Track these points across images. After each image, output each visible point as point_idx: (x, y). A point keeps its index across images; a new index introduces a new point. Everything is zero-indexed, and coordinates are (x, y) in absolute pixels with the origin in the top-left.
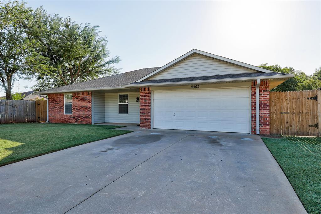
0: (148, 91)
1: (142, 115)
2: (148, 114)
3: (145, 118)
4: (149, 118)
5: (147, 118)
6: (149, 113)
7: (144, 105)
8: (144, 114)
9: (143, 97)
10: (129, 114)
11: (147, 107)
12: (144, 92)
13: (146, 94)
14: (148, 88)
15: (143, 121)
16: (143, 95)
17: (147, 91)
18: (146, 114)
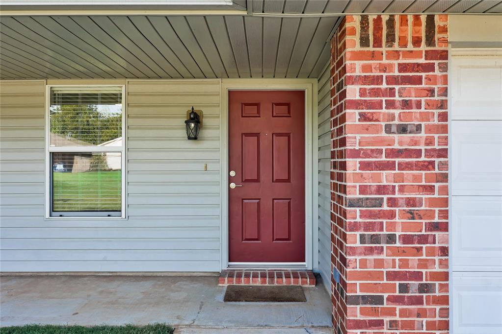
0: (430, 41)
1: (370, 251)
2: (423, 239)
3: (392, 276)
4: (435, 276)
5: (418, 276)
6: (438, 234)
7: (390, 166)
8: (391, 239)
9: (376, 93)
10: (131, 212)
11: (417, 178)
12: (384, 49)
13: (403, 68)
14: (430, 20)
15: (380, 300)
16: (378, 80)
17: (417, 42)
18: (407, 239)
